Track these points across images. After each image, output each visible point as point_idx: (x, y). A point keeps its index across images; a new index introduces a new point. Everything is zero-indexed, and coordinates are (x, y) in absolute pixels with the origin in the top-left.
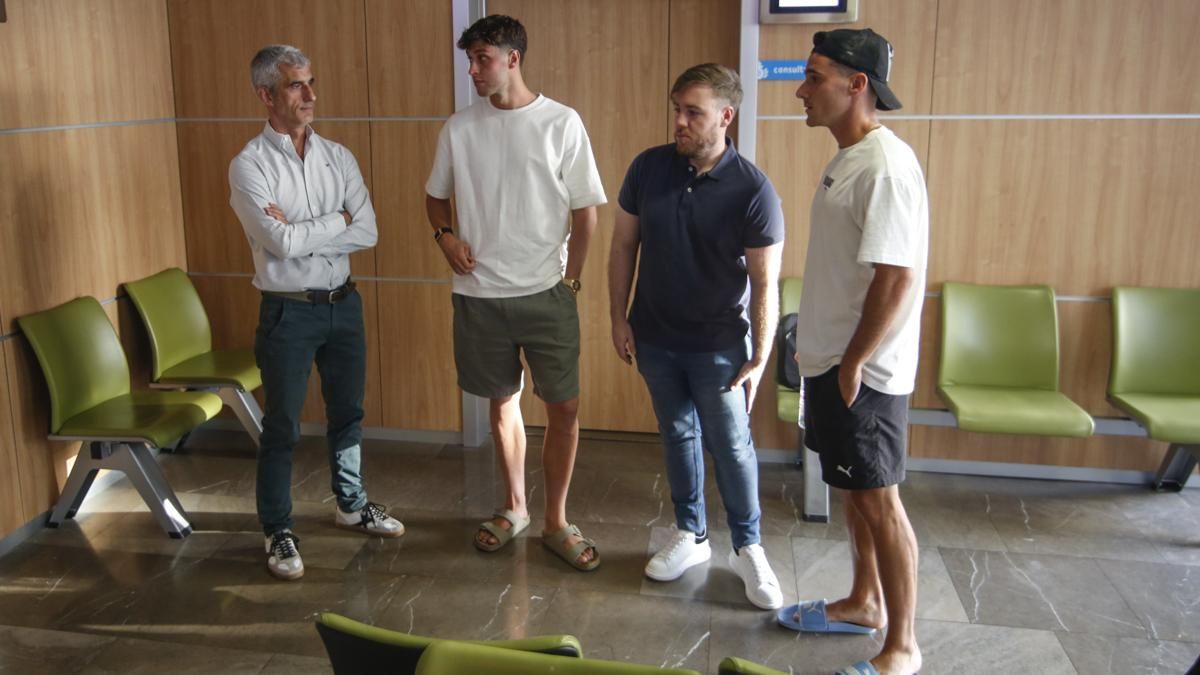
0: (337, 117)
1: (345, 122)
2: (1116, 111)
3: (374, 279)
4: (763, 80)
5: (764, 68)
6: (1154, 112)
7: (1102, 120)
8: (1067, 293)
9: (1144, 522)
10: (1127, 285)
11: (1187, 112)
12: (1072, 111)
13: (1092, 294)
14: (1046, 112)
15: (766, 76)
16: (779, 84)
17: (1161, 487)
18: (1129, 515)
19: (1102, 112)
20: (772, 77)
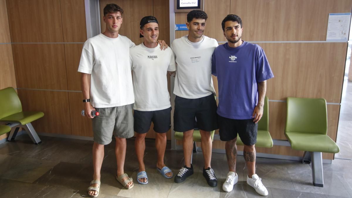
0: (55, 42)
1: (57, 44)
2: (288, 40)
3: (67, 91)
4: (177, 30)
5: (177, 27)
6: (300, 41)
7: (283, 43)
8: (273, 99)
9: (293, 175)
10: (292, 97)
11: (311, 40)
12: (273, 40)
13: (281, 99)
14: (265, 41)
15: (177, 29)
16: (182, 32)
17: (304, 162)
18: (289, 172)
19: (283, 40)
20: (179, 30)
